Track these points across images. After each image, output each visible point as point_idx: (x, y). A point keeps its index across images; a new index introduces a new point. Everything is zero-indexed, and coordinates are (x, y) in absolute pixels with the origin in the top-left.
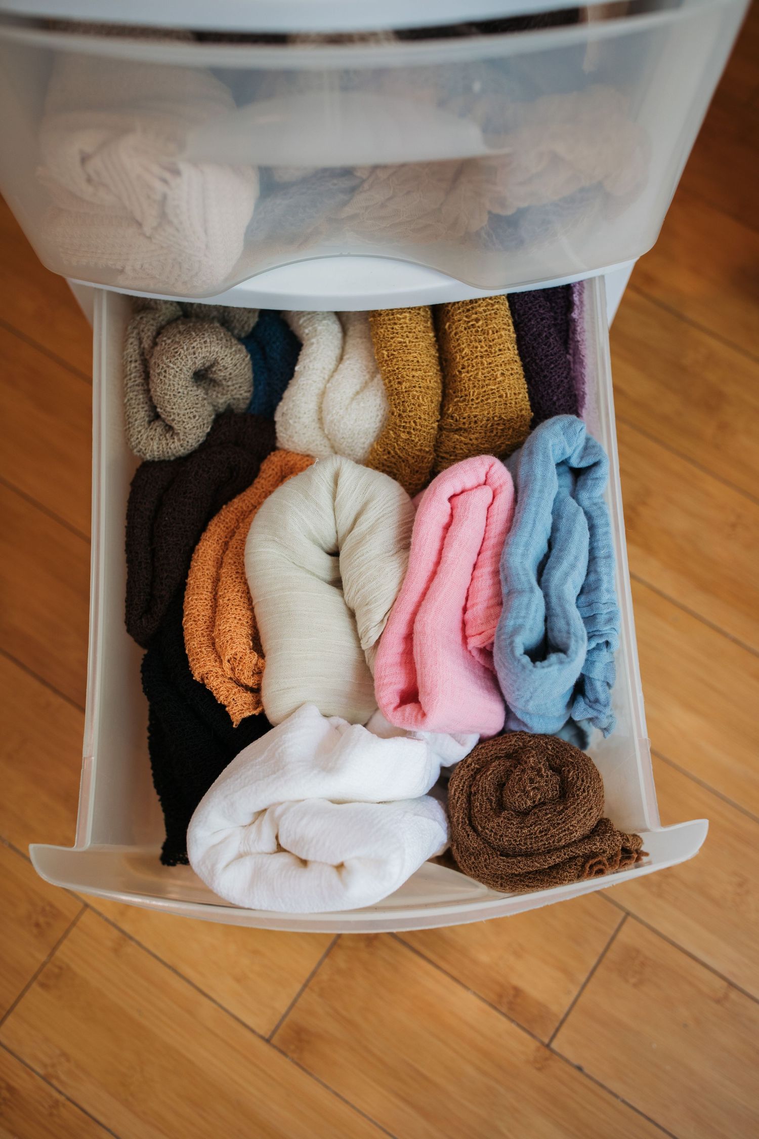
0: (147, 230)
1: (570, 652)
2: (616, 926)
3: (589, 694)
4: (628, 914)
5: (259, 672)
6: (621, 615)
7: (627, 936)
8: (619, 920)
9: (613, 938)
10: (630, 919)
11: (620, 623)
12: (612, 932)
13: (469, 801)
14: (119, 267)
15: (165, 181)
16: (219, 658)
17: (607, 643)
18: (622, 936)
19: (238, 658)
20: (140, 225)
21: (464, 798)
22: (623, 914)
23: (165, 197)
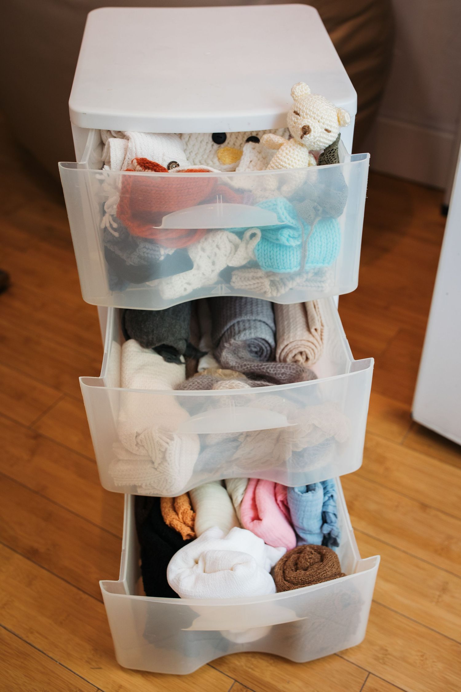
0: (156, 465)
1: (316, 490)
2: (364, 679)
3: (328, 521)
4: (370, 673)
5: (193, 520)
6: (336, 485)
7: (370, 683)
8: (366, 676)
9: (364, 685)
10: (371, 675)
11: (336, 488)
12: (363, 682)
13: (284, 572)
14: (140, 484)
15: (168, 443)
16: (177, 514)
17: (332, 496)
18: (368, 684)
19: (185, 512)
20: (153, 463)
21: (281, 572)
22: (367, 673)
23: (166, 449)
